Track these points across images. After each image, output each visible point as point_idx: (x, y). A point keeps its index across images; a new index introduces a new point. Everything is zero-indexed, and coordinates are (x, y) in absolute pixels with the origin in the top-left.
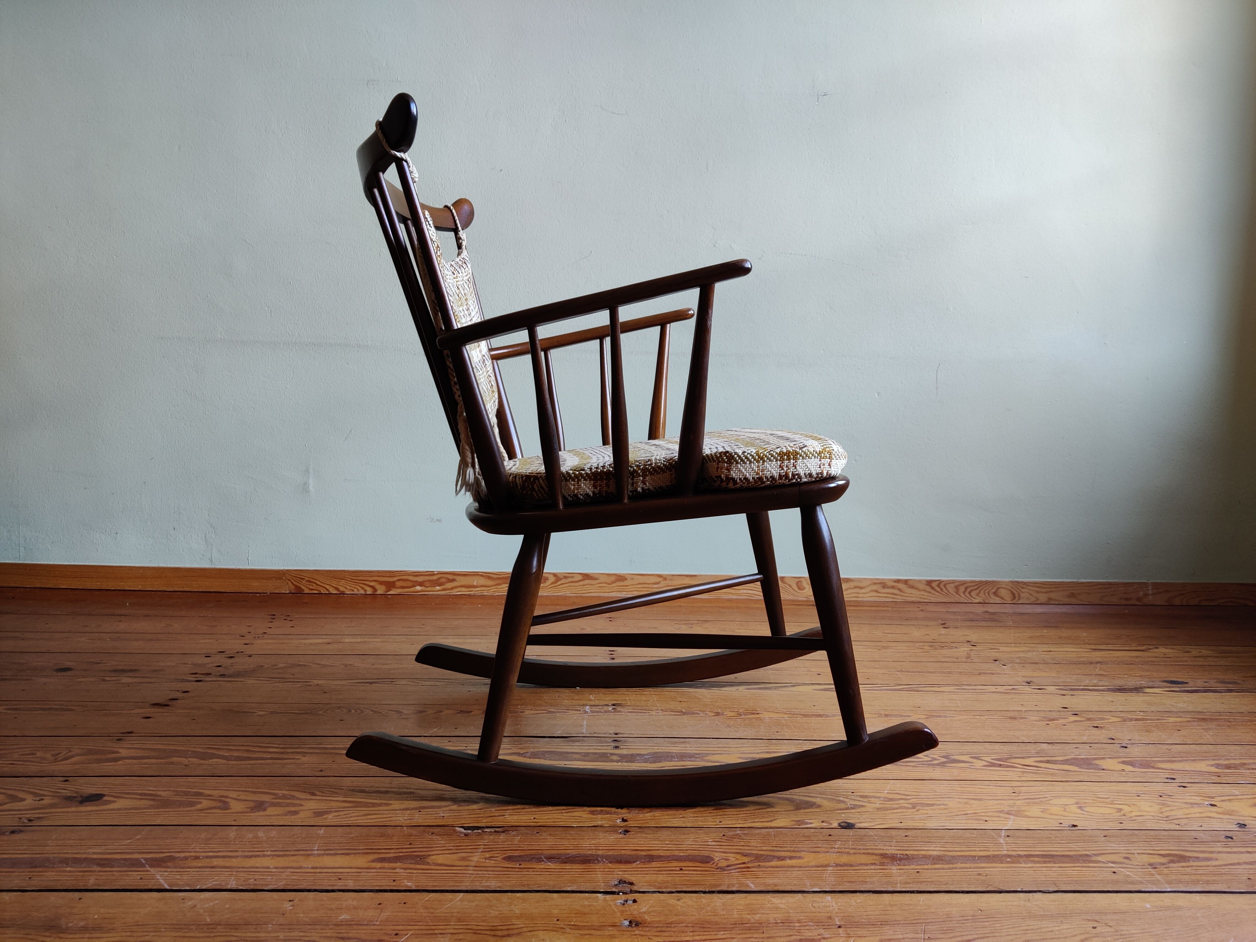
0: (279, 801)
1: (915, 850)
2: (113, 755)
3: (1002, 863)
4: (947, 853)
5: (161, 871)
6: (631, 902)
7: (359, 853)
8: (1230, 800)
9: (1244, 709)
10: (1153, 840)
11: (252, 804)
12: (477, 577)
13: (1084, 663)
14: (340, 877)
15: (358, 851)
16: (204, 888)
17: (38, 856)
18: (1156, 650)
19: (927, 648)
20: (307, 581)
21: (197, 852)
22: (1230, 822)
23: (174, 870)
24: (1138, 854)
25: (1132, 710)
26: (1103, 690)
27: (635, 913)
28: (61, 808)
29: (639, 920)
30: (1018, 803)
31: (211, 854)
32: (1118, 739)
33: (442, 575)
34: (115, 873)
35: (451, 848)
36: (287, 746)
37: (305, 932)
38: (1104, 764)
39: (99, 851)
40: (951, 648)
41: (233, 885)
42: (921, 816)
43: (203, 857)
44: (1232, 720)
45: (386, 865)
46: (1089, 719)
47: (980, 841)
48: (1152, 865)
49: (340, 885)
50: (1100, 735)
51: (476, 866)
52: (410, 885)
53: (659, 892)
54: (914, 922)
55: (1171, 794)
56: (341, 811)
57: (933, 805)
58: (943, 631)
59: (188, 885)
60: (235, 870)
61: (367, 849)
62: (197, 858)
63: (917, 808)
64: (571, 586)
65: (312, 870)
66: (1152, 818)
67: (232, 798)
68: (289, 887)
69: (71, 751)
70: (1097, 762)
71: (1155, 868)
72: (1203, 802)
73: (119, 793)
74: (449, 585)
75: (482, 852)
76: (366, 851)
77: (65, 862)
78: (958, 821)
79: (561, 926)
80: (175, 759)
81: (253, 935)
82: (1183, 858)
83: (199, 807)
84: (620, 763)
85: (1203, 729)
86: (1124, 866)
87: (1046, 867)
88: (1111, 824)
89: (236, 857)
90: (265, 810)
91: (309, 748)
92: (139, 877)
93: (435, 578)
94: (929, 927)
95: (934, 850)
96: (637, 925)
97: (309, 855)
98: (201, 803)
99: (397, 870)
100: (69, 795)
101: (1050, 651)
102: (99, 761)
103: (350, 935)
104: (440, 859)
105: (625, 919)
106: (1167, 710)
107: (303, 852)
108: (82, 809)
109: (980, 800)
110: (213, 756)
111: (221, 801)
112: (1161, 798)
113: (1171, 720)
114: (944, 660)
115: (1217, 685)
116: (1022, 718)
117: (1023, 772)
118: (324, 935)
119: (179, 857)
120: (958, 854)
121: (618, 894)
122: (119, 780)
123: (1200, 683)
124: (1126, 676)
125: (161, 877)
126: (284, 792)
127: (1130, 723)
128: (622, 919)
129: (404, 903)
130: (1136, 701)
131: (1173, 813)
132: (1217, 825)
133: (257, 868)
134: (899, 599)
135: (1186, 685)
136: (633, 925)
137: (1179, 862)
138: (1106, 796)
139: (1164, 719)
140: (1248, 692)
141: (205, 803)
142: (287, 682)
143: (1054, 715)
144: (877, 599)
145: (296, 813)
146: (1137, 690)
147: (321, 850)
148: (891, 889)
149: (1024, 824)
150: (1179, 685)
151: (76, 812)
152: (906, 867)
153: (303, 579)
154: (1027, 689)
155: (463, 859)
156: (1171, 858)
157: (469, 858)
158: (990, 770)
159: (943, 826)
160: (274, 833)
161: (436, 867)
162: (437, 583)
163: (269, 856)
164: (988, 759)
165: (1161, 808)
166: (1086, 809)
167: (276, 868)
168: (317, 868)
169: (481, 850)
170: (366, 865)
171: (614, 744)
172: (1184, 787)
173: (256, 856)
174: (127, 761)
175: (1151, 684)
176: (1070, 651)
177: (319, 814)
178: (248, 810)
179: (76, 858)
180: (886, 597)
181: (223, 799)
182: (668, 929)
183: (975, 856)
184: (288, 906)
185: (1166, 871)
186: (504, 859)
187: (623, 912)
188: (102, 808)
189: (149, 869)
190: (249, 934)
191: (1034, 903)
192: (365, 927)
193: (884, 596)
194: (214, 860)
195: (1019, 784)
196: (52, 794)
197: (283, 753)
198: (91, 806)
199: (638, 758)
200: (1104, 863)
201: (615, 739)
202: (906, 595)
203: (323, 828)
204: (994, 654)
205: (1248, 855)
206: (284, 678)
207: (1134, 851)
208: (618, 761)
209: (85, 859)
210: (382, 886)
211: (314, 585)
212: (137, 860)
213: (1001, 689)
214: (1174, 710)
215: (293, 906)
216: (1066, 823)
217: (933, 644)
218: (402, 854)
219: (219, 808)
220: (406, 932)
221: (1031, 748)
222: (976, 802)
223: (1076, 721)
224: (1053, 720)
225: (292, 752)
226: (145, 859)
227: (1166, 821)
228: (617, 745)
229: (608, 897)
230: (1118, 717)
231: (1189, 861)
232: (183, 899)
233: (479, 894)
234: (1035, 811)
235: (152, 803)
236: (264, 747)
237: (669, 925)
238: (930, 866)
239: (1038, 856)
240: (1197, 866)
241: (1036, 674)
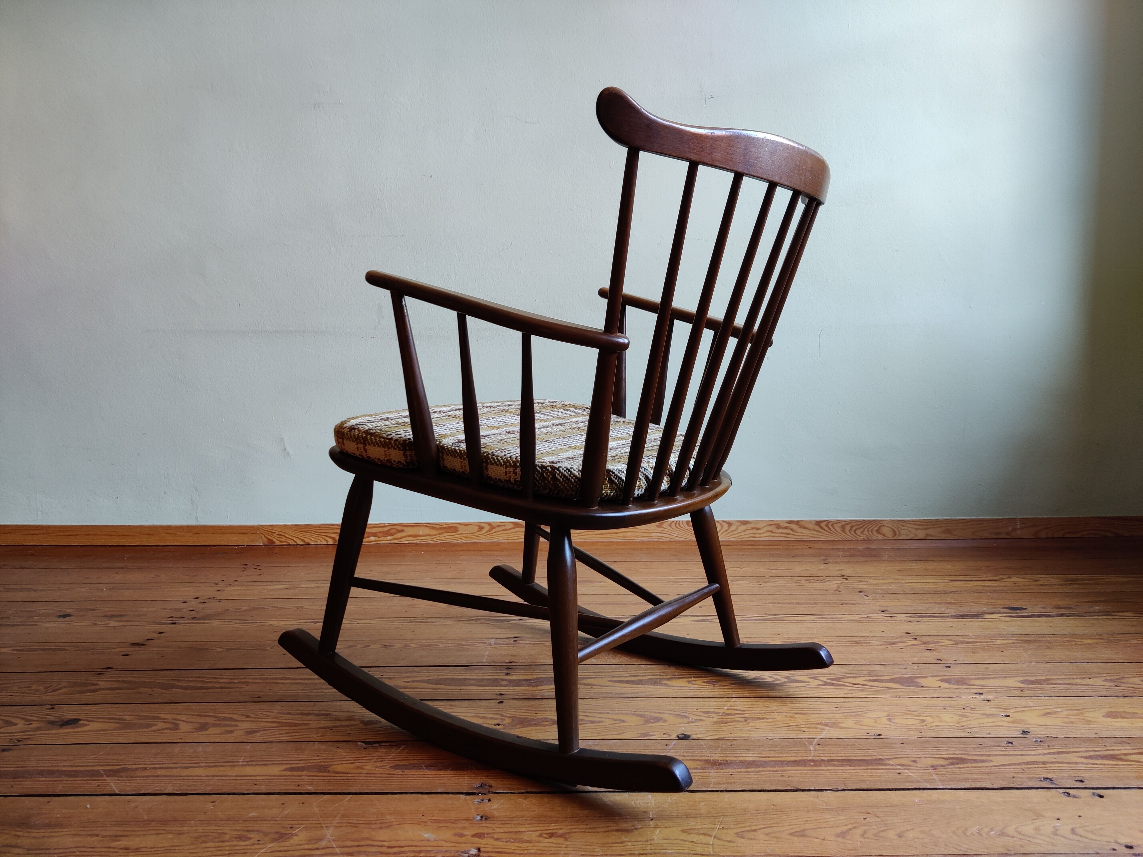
0: (219, 722)
1: (734, 757)
2: (93, 687)
3: (805, 767)
4: (761, 759)
5: (115, 780)
6: (487, 801)
7: (274, 764)
8: (1023, 711)
9: (1069, 631)
10: (942, 746)
11: (197, 726)
12: (422, 528)
13: (939, 593)
14: (256, 783)
15: (274, 763)
16: (146, 792)
17: (21, 769)
18: (1008, 580)
19: (803, 582)
20: (278, 534)
21: (146, 764)
22: (1016, 730)
23: (125, 779)
24: (926, 757)
25: (967, 634)
26: (948, 617)
27: (487, 809)
28: (45, 730)
29: (489, 815)
30: (837, 716)
31: (157, 766)
32: (945, 660)
33: (392, 527)
34: (78, 782)
35: (351, 759)
36: (235, 677)
37: (219, 826)
38: (923, 682)
39: (68, 764)
40: (825, 581)
41: (170, 790)
42: (750, 728)
43: (150, 769)
44: (1053, 641)
45: (295, 773)
46: (925, 643)
47: (793, 749)
48: (934, 767)
49: (255, 789)
50: (931, 656)
51: (367, 774)
52: (310, 788)
53: (511, 793)
54: (715, 815)
55: (973, 707)
56: (268, 730)
57: (763, 718)
58: (823, 566)
59: (134, 790)
60: (174, 778)
61: (282, 760)
62: (145, 769)
63: (748, 721)
64: (503, 533)
65: (235, 778)
66: (950, 727)
67: (182, 721)
68: (214, 792)
69: (60, 684)
70: (919, 680)
71: (935, 769)
72: (998, 713)
73: (94, 718)
74: (399, 535)
75: (375, 762)
76: (281, 762)
77: (41, 773)
78: (779, 732)
79: (425, 820)
80: (141, 690)
81: (179, 829)
82: (962, 761)
83: (154, 728)
84: (507, 688)
85: (1023, 650)
86: (909, 768)
87: (842, 770)
88: (911, 733)
89: (176, 768)
90: (206, 730)
91: (253, 679)
92: (97, 785)
93: (386, 529)
94: (726, 819)
95: (751, 757)
96: (486, 819)
97: (235, 766)
98: (156, 725)
99: (303, 777)
100: (52, 720)
101: (912, 583)
102: (81, 692)
103: (254, 829)
104: (339, 768)
105: (478, 815)
106: (998, 633)
107: (230, 764)
108: (61, 731)
109: (805, 714)
110: (173, 687)
111: (172, 723)
112: (964, 711)
113: (999, 642)
114: (814, 592)
115: (1053, 610)
116: (866, 643)
117: (851, 690)
118: (233, 828)
119: (131, 769)
120: (771, 759)
121: (478, 795)
122: (95, 707)
123: (1037, 609)
124: (973, 604)
125: (114, 784)
126: (225, 715)
127: (960, 646)
128: (475, 815)
129: (303, 803)
130: (973, 626)
131: (969, 723)
132: (1003, 733)
133: (191, 776)
134: (792, 538)
135: (1024, 611)
136: (484, 819)
137: (957, 764)
138: (915, 710)
139: (992, 642)
140: (1077, 616)
141: (160, 725)
142: (245, 623)
143: (896, 639)
144: (771, 538)
145: (231, 732)
146: (978, 616)
147: (245, 761)
148: (704, 789)
149: (835, 733)
150: (1018, 611)
151: (56, 734)
152: (722, 771)
153: (274, 533)
154: (881, 617)
155: (358, 768)
156: (951, 761)
157: (363, 767)
158: (822, 688)
159: (764, 737)
160: (210, 748)
161: (336, 775)
162: (388, 533)
163: (202, 767)
164: (824, 679)
165: (960, 719)
166: (894, 721)
167: (206, 776)
168: (239, 776)
169: (374, 760)
170: (279, 773)
171: (506, 671)
172: (988, 701)
173: (192, 767)
174: (103, 692)
175: (993, 610)
176: (931, 582)
177: (250, 732)
178: (194, 730)
179: (50, 770)
180: (780, 537)
181: (176, 722)
182: (511, 822)
183: (784, 761)
184: (210, 806)
185: (943, 771)
186: (391, 767)
187: (477, 808)
188: (77, 730)
189: (106, 778)
190: (175, 828)
191: (822, 799)
192: (267, 822)
193: (779, 536)
194: (158, 770)
195: (843, 700)
196: (38, 719)
197: (230, 683)
198: (68, 728)
199: (524, 683)
200: (893, 765)
201: (509, 667)
202: (798, 534)
203: (251, 744)
204: (862, 586)
205: (1021, 757)
206: (243, 620)
207: (922, 756)
208: (505, 686)
209: (58, 771)
210: (288, 790)
211: (284, 538)
212: (99, 771)
213: (856, 617)
214: (1004, 633)
215: (214, 806)
216: (873, 733)
217: (810, 579)
218: (309, 764)
219: (170, 729)
220: (298, 826)
221: (864, 668)
222: (801, 716)
223: (913, 645)
224: (894, 644)
225: (239, 682)
226: (104, 771)
227: (960, 729)
228: (508, 671)
229: (469, 797)
230: (951, 640)
231: (967, 763)
232: (128, 802)
233: (364, 796)
234: (850, 723)
235: (117, 725)
236: (216, 678)
237: (511, 819)
238: (743, 770)
239: (838, 760)
240: (972, 767)
241: (893, 603)
